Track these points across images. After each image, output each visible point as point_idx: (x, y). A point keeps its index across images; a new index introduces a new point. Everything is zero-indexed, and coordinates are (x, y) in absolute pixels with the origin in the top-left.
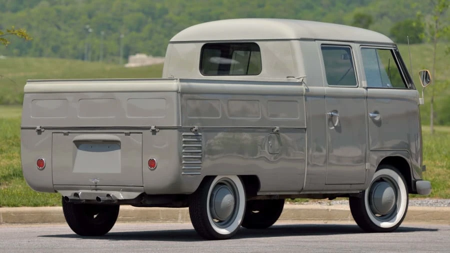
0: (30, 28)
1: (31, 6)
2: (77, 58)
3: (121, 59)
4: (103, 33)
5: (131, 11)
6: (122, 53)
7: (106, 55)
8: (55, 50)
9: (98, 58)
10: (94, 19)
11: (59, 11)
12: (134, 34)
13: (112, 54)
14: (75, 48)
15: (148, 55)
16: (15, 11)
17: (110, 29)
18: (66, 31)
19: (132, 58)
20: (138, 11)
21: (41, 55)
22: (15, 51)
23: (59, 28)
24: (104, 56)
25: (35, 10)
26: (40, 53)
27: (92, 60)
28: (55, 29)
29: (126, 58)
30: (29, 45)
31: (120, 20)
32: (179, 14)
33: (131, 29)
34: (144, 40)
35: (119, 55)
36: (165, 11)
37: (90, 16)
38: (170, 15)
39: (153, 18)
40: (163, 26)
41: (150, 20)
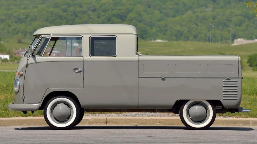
0: (181, 25)
1: (183, 14)
2: (206, 41)
3: (230, 41)
4: (220, 27)
5: (237, 15)
6: (231, 38)
8: (195, 37)
9: (218, 41)
10: (216, 20)
11: (197, 16)
12: (238, 27)
13: (226, 39)
14: (206, 36)
15: (244, 39)
16: (174, 16)
17: (225, 25)
18: (201, 27)
20: (240, 15)
21: (187, 40)
22: (174, 38)
23: (197, 25)
24: (222, 40)
25: (185, 16)
26: (187, 39)
27: (215, 42)
28: (195, 26)
29: (233, 40)
30: (181, 35)
31: (230, 21)
33: (236, 25)
34: (244, 31)
35: (229, 39)
36: (254, 15)
37: (214, 19)
39: (249, 19)
41: (246, 20)
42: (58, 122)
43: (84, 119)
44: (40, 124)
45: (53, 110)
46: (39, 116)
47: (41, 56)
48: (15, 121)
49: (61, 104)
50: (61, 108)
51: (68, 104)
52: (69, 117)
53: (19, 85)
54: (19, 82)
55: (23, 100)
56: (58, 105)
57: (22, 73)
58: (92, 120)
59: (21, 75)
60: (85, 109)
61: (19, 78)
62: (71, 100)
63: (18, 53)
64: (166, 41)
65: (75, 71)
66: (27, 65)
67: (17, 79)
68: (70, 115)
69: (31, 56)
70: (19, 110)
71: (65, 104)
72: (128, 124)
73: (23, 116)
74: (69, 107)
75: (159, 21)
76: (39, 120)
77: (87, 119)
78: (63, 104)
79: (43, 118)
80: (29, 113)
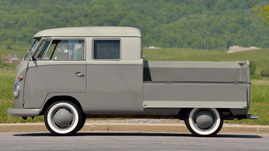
1: (177, 21)
2: (201, 48)
3: (225, 49)
4: (215, 34)
5: (231, 22)
6: (226, 46)
7: (217, 46)
8: (189, 44)
9: (212, 48)
10: (211, 27)
11: (191, 23)
12: (233, 34)
13: (221, 46)
14: (200, 43)
15: (240, 46)
16: (168, 23)
17: (220, 32)
18: (195, 33)
19: (231, 48)
20: (235, 22)
21: (181, 47)
22: (168, 45)
23: (191, 32)
24: (216, 47)
26: (181, 46)
27: (209, 49)
28: (190, 33)
29: (228, 47)
30: (175, 42)
31: (225, 28)
32: (258, 24)
33: (231, 32)
34: (238, 38)
35: (224, 46)
36: (251, 22)
37: (209, 25)
38: (253, 24)
39: (244, 26)
40: (249, 30)
41: (242, 27)
42: (59, 129)
43: (85, 126)
44: (39, 131)
45: (54, 116)
46: (39, 122)
47: (42, 60)
48: (13, 127)
49: (62, 109)
50: (62, 113)
51: (70, 110)
52: (71, 123)
53: (19, 90)
54: (19, 87)
55: (23, 105)
56: (59, 110)
57: (22, 77)
58: (93, 127)
59: (21, 79)
60: (88, 115)
61: (19, 82)
62: (72, 105)
63: (8, 60)
64: (160, 48)
65: (77, 75)
66: (27, 69)
67: (17, 83)
68: (72, 121)
69: (31, 59)
70: (19, 115)
71: (66, 109)
72: (130, 131)
73: (22, 122)
74: (71, 113)
75: (153, 27)
76: (38, 126)
77: (88, 126)
78: (65, 109)
79: (44, 124)
80: (29, 118)
